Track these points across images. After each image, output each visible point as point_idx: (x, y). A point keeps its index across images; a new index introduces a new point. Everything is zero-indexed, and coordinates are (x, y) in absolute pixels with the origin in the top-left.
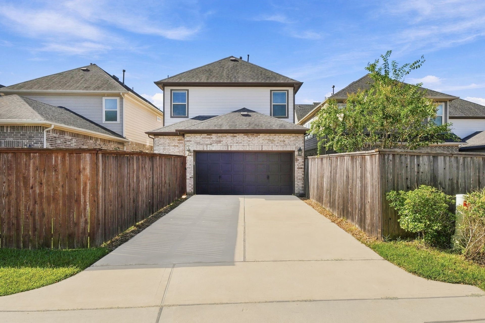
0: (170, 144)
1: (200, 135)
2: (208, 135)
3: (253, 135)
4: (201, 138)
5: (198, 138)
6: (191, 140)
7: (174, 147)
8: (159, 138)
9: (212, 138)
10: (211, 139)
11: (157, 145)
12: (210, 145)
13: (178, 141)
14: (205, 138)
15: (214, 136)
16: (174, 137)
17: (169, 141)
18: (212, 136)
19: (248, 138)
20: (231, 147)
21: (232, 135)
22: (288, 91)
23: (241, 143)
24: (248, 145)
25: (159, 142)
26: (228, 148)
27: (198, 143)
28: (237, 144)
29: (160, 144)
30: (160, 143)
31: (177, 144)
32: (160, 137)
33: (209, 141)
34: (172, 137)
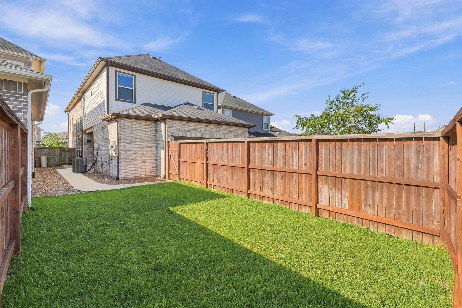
0: (138, 129)
1: (180, 122)
2: (187, 123)
3: (219, 126)
4: (181, 125)
5: (178, 125)
6: (172, 126)
7: (141, 132)
8: (124, 121)
9: (190, 125)
10: (190, 127)
11: (123, 129)
12: (189, 132)
13: (146, 126)
14: (184, 125)
15: (191, 124)
16: (141, 121)
17: (136, 125)
18: (190, 124)
19: (215, 128)
20: (204, 135)
21: (205, 124)
22: (213, 94)
23: (211, 132)
24: (216, 134)
25: (124, 126)
26: (202, 136)
27: (179, 130)
28: (209, 133)
29: (126, 128)
30: (126, 126)
31: (145, 129)
32: (126, 120)
33: (187, 128)
34: (140, 121)
